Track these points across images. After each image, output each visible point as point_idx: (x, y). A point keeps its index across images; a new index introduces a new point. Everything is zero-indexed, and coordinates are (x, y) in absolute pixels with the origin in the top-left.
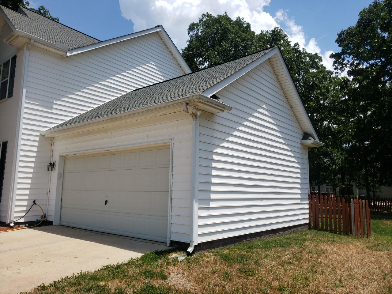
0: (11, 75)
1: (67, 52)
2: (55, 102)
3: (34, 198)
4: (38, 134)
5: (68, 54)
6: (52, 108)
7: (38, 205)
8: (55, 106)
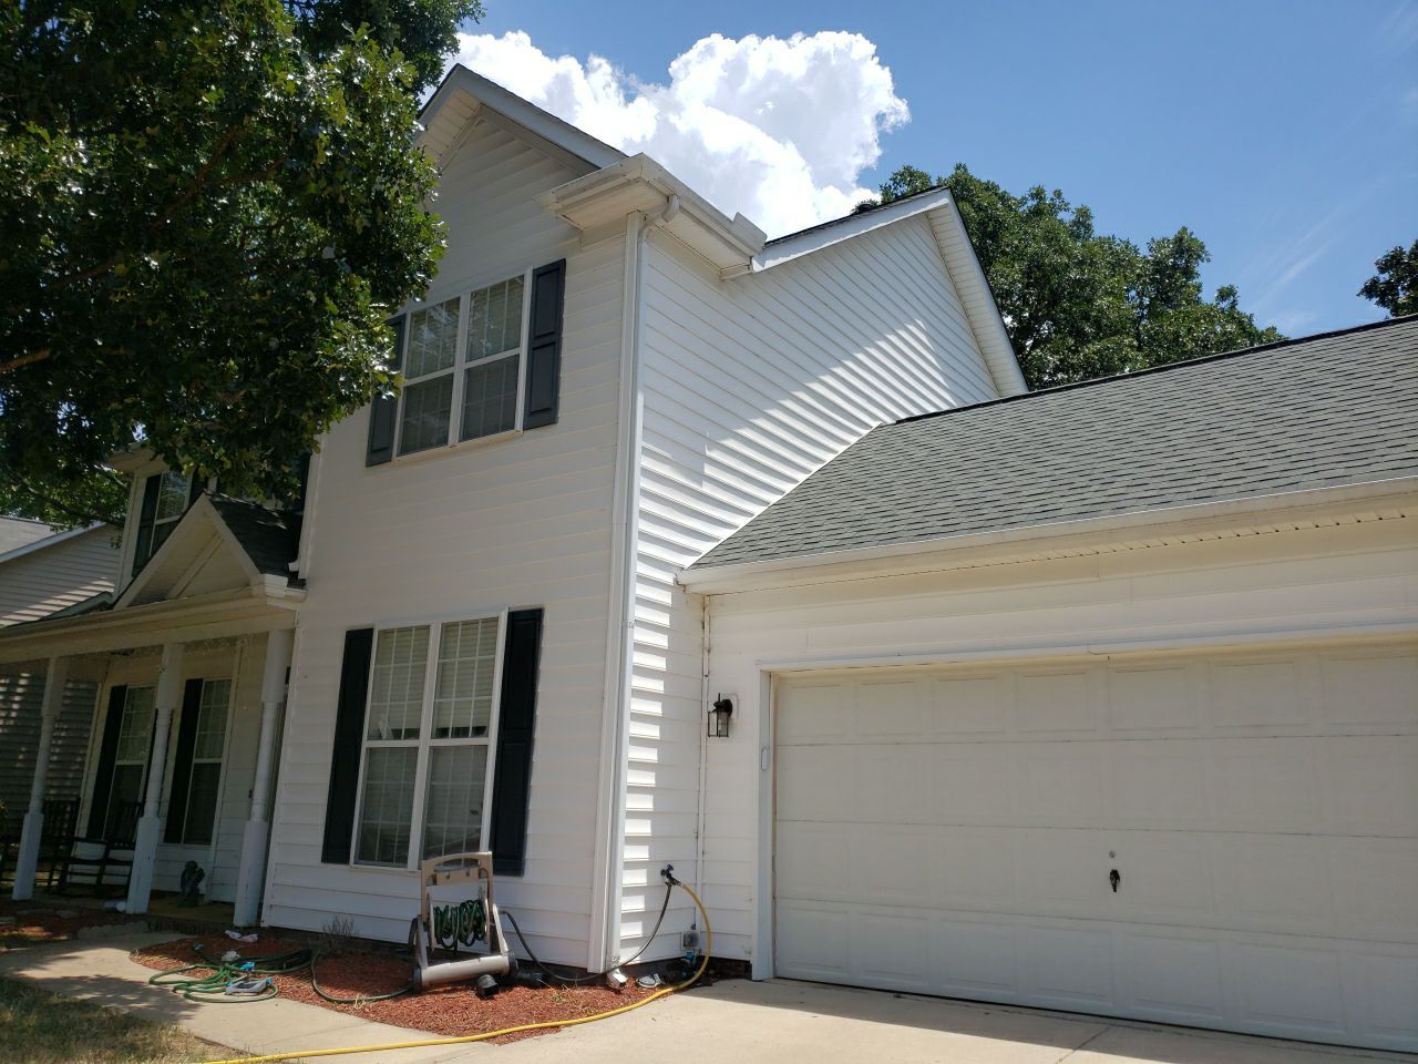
0: (536, 337)
1: (751, 258)
2: (708, 453)
3: (667, 856)
4: (668, 578)
5: (757, 267)
6: (702, 477)
7: (685, 887)
8: (709, 470)
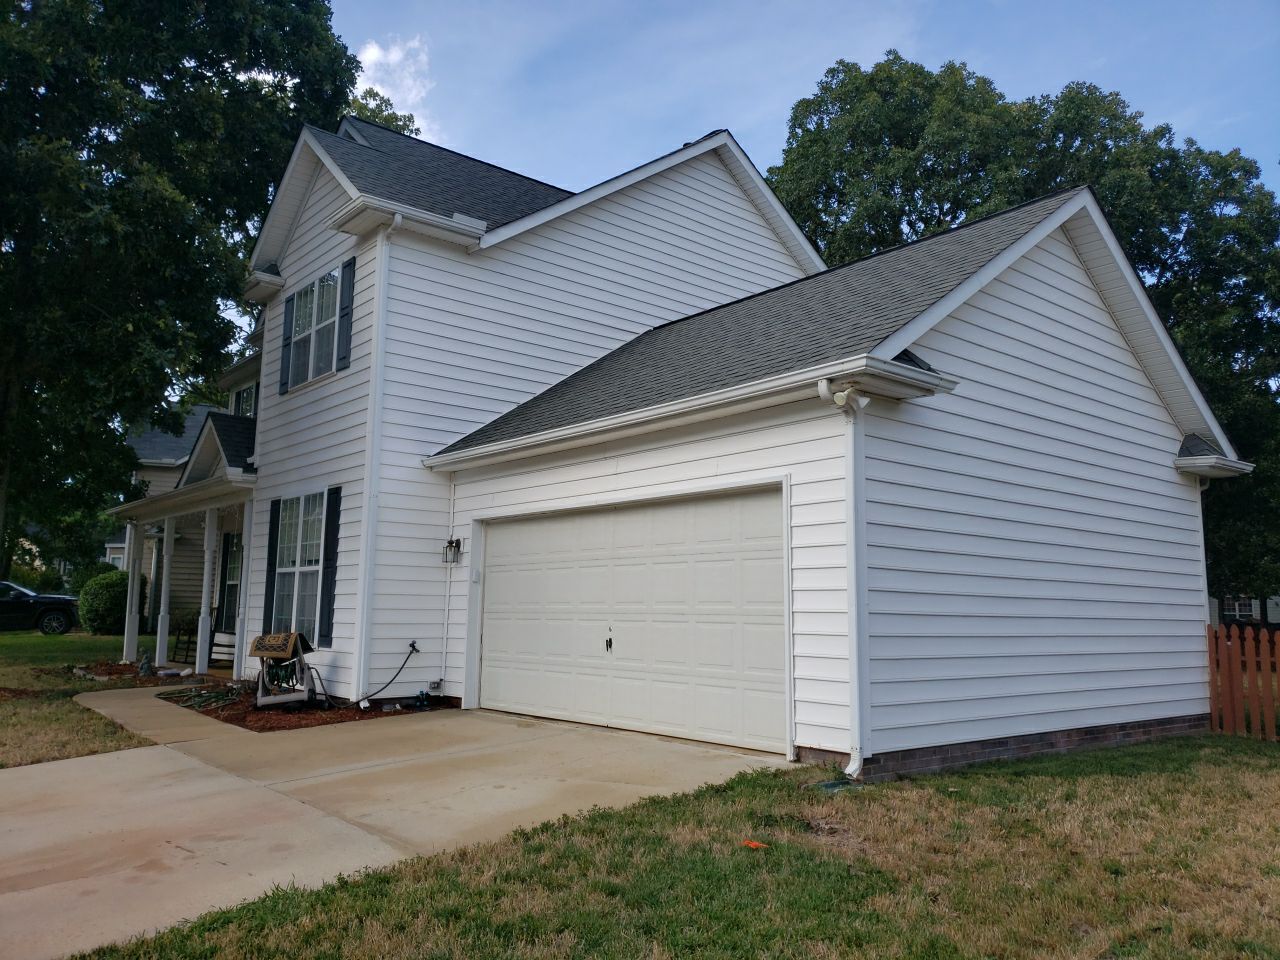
0: (342, 309)
1: (479, 239)
5: (483, 245)
7: (423, 654)
